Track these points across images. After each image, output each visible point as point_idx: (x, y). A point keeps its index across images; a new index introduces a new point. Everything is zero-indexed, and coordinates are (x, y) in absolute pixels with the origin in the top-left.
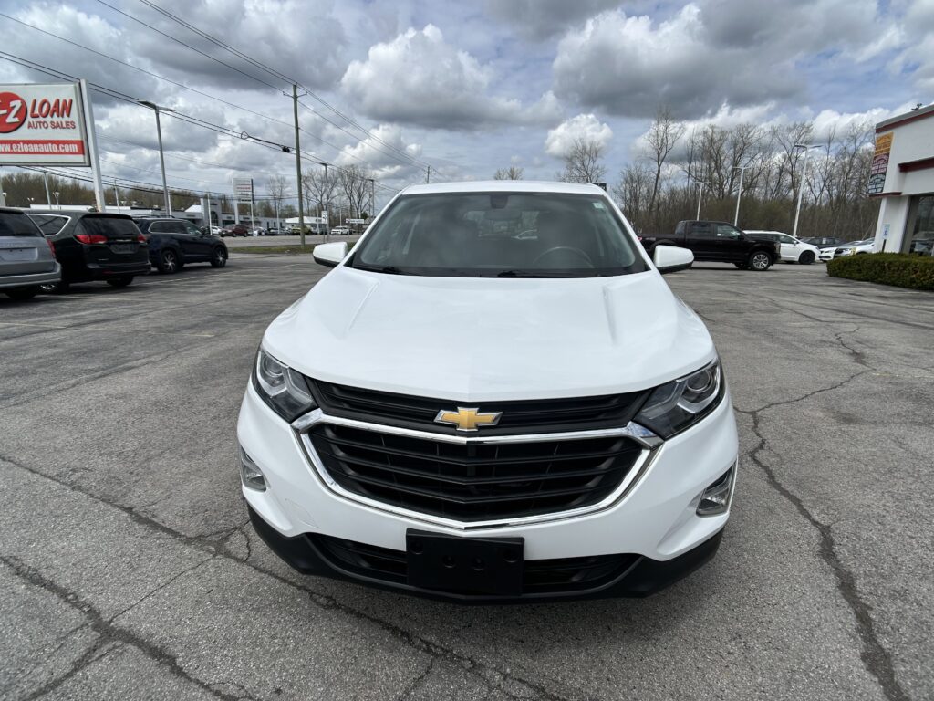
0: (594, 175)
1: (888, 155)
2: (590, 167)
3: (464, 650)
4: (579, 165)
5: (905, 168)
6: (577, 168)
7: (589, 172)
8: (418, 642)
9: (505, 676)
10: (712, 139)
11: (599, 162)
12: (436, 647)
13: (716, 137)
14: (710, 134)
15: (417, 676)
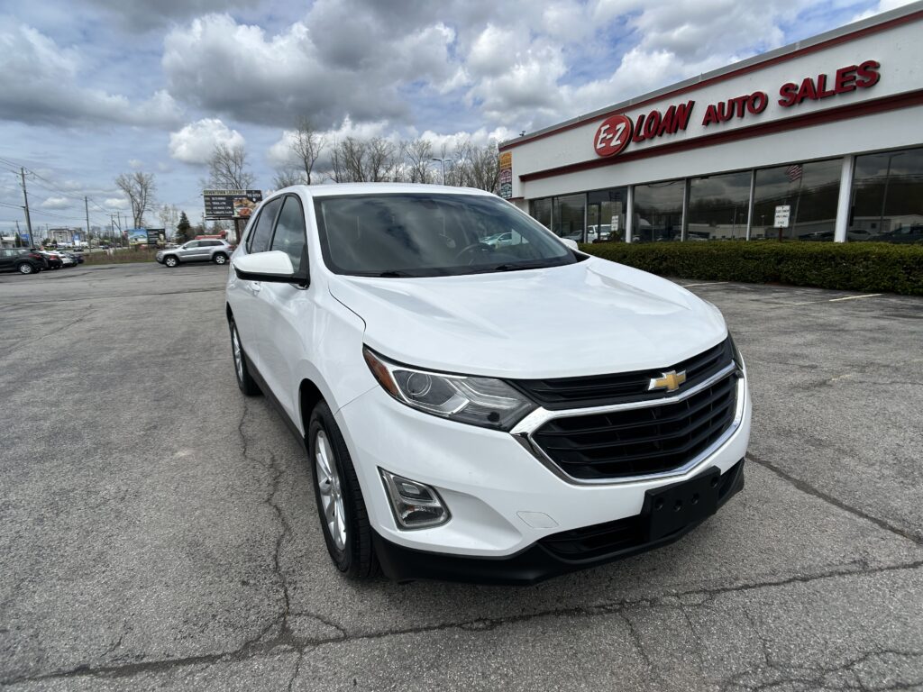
0: (243, 181)
1: (511, 168)
2: (238, 173)
3: (632, 596)
4: (225, 172)
5: (524, 179)
6: (223, 174)
7: (237, 179)
8: (595, 610)
9: (677, 595)
10: (352, 150)
11: (246, 170)
12: (611, 605)
13: (356, 148)
14: (349, 145)
15: (628, 632)
